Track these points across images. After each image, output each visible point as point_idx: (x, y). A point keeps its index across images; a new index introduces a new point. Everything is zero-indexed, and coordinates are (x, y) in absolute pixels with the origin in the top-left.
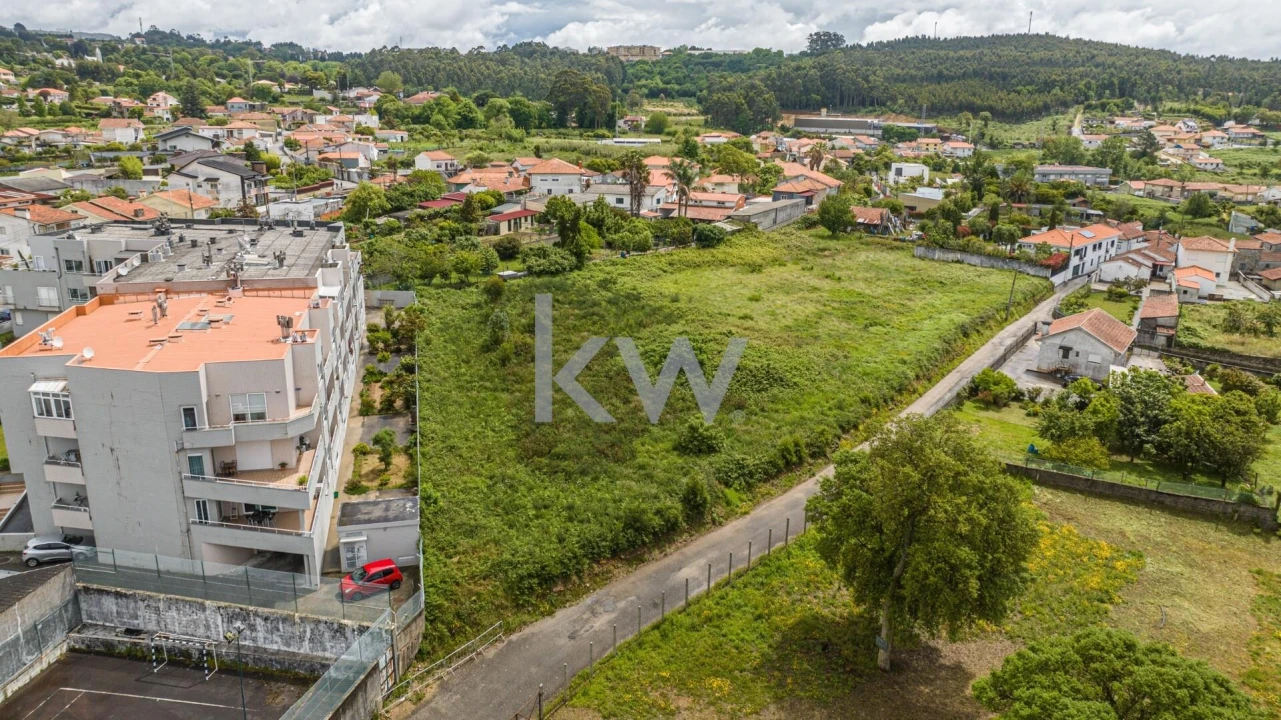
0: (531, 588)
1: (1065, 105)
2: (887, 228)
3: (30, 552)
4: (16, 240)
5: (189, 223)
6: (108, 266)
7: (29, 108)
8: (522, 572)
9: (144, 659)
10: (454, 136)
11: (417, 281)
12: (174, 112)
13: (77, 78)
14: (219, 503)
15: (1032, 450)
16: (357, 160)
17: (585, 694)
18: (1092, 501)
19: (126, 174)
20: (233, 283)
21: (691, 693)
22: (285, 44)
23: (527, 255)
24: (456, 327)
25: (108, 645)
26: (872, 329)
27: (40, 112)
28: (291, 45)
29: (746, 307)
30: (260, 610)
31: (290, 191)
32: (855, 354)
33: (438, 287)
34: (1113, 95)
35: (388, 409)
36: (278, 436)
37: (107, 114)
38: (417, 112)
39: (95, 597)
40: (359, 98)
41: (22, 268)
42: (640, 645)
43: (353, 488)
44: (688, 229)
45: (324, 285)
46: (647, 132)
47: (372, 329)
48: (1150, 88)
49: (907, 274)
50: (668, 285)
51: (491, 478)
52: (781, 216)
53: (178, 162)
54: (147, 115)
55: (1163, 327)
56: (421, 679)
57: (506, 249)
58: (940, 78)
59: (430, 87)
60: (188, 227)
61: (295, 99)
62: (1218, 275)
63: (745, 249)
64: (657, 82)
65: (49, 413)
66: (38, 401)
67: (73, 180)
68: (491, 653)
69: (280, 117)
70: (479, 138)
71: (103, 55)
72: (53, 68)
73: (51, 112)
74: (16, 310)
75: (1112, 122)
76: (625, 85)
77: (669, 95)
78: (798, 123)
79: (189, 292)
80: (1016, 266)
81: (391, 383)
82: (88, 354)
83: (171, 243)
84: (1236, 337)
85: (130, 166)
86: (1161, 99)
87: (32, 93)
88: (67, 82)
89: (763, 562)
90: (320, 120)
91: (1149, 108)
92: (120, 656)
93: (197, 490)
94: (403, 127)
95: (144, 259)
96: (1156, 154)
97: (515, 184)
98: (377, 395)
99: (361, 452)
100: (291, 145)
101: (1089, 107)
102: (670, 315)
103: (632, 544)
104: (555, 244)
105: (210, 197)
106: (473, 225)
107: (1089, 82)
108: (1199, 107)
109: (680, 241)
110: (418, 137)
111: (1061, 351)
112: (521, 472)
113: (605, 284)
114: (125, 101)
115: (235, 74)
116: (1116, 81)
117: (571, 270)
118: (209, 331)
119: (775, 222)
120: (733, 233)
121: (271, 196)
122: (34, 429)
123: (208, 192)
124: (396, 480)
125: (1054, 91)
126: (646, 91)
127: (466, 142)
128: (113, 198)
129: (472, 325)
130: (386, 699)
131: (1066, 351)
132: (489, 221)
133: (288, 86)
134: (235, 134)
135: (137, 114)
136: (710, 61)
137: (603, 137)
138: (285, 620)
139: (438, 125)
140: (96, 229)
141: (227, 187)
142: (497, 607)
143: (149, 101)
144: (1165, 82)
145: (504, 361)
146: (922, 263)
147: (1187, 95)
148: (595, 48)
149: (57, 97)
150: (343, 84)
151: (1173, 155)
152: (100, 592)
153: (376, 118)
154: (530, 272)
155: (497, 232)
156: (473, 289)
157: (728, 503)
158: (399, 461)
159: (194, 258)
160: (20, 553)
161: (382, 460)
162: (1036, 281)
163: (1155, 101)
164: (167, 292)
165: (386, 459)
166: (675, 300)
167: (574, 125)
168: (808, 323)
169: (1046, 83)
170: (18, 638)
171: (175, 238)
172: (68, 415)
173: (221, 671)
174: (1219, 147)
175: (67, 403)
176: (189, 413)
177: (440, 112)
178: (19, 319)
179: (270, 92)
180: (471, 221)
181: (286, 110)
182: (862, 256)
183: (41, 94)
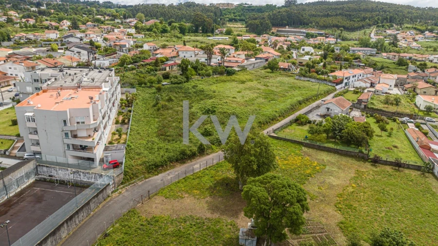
0: (152, 168)
1: (370, 25)
2: (290, 69)
3: (25, 157)
4: (20, 72)
5: (70, 68)
6: (46, 81)
7: (23, 25)
8: (150, 164)
9: (53, 182)
10: (159, 36)
11: (137, 85)
12: (69, 27)
13: (38, 15)
14: (73, 145)
15: (306, 137)
16: (126, 45)
17: (162, 193)
18: (318, 151)
19: (53, 50)
20: (79, 87)
21: (188, 193)
22: (107, 2)
23: (171, 78)
24: (146, 100)
25: (44, 179)
26: (271, 102)
27: (26, 27)
28: (109, 2)
29: (235, 94)
30: (82, 171)
31: (103, 56)
32: (263, 109)
33: (143, 87)
34: (387, 22)
35: (123, 122)
36: (88, 128)
37: (47, 28)
38: (148, 27)
39: (41, 167)
40: (130, 22)
41: (22, 81)
42: (178, 182)
43: (110, 143)
44: (224, 70)
45: (105, 87)
46: (225, 34)
47: (122, 100)
48: (400, 19)
49: (291, 84)
50: (214, 87)
51: (148, 141)
52: (256, 65)
53: (69, 46)
54: (60, 28)
55: (364, 102)
56: (121, 188)
57: (166, 75)
58: (328, 16)
59: (155, 18)
60: (69, 69)
61: (109, 22)
62: (391, 86)
63: (242, 76)
64: (232, 16)
65: (30, 121)
66: (27, 118)
67: (36, 52)
68: (140, 183)
69: (103, 30)
70: (167, 37)
71: (46, 6)
72: (30, 11)
73: (30, 27)
74: (21, 93)
75: (385, 32)
76: (221, 17)
77: (236, 21)
78: (278, 31)
79: (67, 89)
80: (325, 82)
81: (124, 115)
82: (39, 106)
83: (63, 74)
84: (386, 106)
85: (54, 47)
86: (403, 24)
87: (24, 20)
88: (35, 16)
89: (217, 164)
90: (116, 30)
91: (399, 27)
92: (48, 182)
93: (67, 141)
94: (143, 33)
95: (56, 79)
96: (398, 43)
97: (174, 54)
98: (121, 118)
99: (114, 134)
100: (105, 39)
101: (378, 26)
102: (211, 97)
103: (182, 158)
104: (181, 75)
105: (78, 58)
106: (158, 68)
107: (379, 18)
108: (416, 26)
109: (221, 74)
110: (147, 36)
111: (327, 109)
112: (156, 140)
113: (194, 87)
114: (53, 23)
115: (90, 13)
116: (388, 17)
117: (185, 82)
118: (71, 100)
119: (254, 67)
120: (238, 71)
121: (97, 57)
122: (26, 125)
123: (78, 56)
124: (122, 141)
125: (366, 21)
126: (228, 19)
127: (163, 38)
128: (48, 58)
129: (151, 99)
130: (112, 192)
131: (328, 109)
132: (163, 66)
133: (107, 18)
134: (88, 36)
135: (57, 28)
136: (251, 9)
137: (209, 36)
138: (88, 173)
139: (155, 32)
140: (43, 70)
141: (83, 55)
142: (143, 173)
143: (61, 23)
144: (406, 17)
145: (158, 110)
146: (297, 81)
147: (413, 22)
148: (212, 4)
149: (32, 22)
150: (125, 17)
151: (404, 43)
152: (43, 166)
153: (134, 30)
154: (172, 83)
155: (165, 70)
156: (154, 88)
157: (212, 149)
158: (124, 136)
159: (69, 79)
160: (23, 157)
161: (119, 136)
162: (330, 87)
163: (401, 24)
164: (61, 89)
165: (120, 136)
166: (214, 92)
167: (201, 32)
168: (253, 100)
169: (364, 18)
170: (23, 176)
171: (65, 73)
172: (34, 121)
173: (72, 186)
174: (421, 41)
175: (34, 119)
176: (65, 121)
177: (156, 28)
178: (21, 96)
179: (100, 20)
180: (157, 67)
181: (105, 27)
182: (279, 79)
183: (26, 21)
